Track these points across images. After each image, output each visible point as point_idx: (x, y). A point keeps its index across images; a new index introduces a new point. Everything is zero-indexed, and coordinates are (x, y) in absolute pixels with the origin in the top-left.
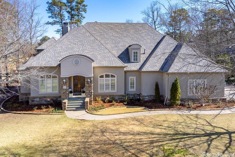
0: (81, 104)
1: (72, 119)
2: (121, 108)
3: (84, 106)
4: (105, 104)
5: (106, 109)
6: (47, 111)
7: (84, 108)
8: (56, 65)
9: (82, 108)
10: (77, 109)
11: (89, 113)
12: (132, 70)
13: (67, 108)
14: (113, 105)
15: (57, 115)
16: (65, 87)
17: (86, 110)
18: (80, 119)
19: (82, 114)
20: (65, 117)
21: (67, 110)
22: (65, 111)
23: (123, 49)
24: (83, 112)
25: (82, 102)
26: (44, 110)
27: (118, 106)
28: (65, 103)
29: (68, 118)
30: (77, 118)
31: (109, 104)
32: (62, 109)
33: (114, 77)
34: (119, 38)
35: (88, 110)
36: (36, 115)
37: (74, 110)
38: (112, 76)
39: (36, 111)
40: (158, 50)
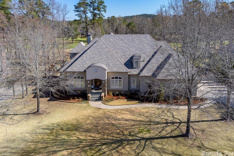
0: (99, 97)
1: (93, 107)
2: (124, 101)
3: (101, 98)
4: (115, 97)
5: (115, 101)
6: (79, 101)
7: (101, 100)
8: (83, 71)
9: (99, 100)
10: (96, 100)
11: (104, 103)
12: (134, 74)
13: (91, 99)
14: (119, 98)
15: (85, 104)
16: (89, 86)
17: (102, 101)
18: (98, 107)
19: (99, 104)
20: (89, 105)
21: (90, 101)
22: (89, 101)
23: (129, 57)
24: (100, 102)
25: (100, 95)
26: (77, 100)
27: (122, 99)
28: (89, 96)
29: (91, 106)
30: (96, 107)
31: (117, 97)
32: (87, 100)
33: (121, 78)
34: (127, 48)
35: (103, 101)
36: (73, 104)
37: (94, 101)
38: (120, 78)
39: (72, 101)
40: (154, 59)
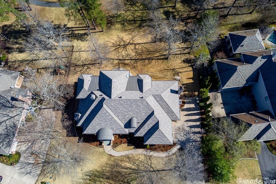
0: (109, 142)
2: (125, 146)
5: (119, 146)
6: (97, 145)
11: (113, 149)
15: (102, 150)
19: (110, 150)
22: (104, 146)
24: (110, 147)
29: (106, 153)
30: (109, 153)
34: (126, 112)
37: (107, 145)
40: (146, 124)
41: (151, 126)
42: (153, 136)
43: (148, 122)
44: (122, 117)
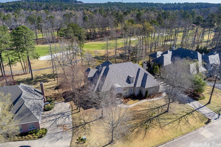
0: (120, 102)
2: (132, 101)
11: (125, 105)
12: (132, 87)
23: (127, 77)
33: (127, 90)
34: (124, 72)
40: (139, 77)
41: (142, 77)
42: (147, 81)
43: (139, 75)
44: (123, 76)
